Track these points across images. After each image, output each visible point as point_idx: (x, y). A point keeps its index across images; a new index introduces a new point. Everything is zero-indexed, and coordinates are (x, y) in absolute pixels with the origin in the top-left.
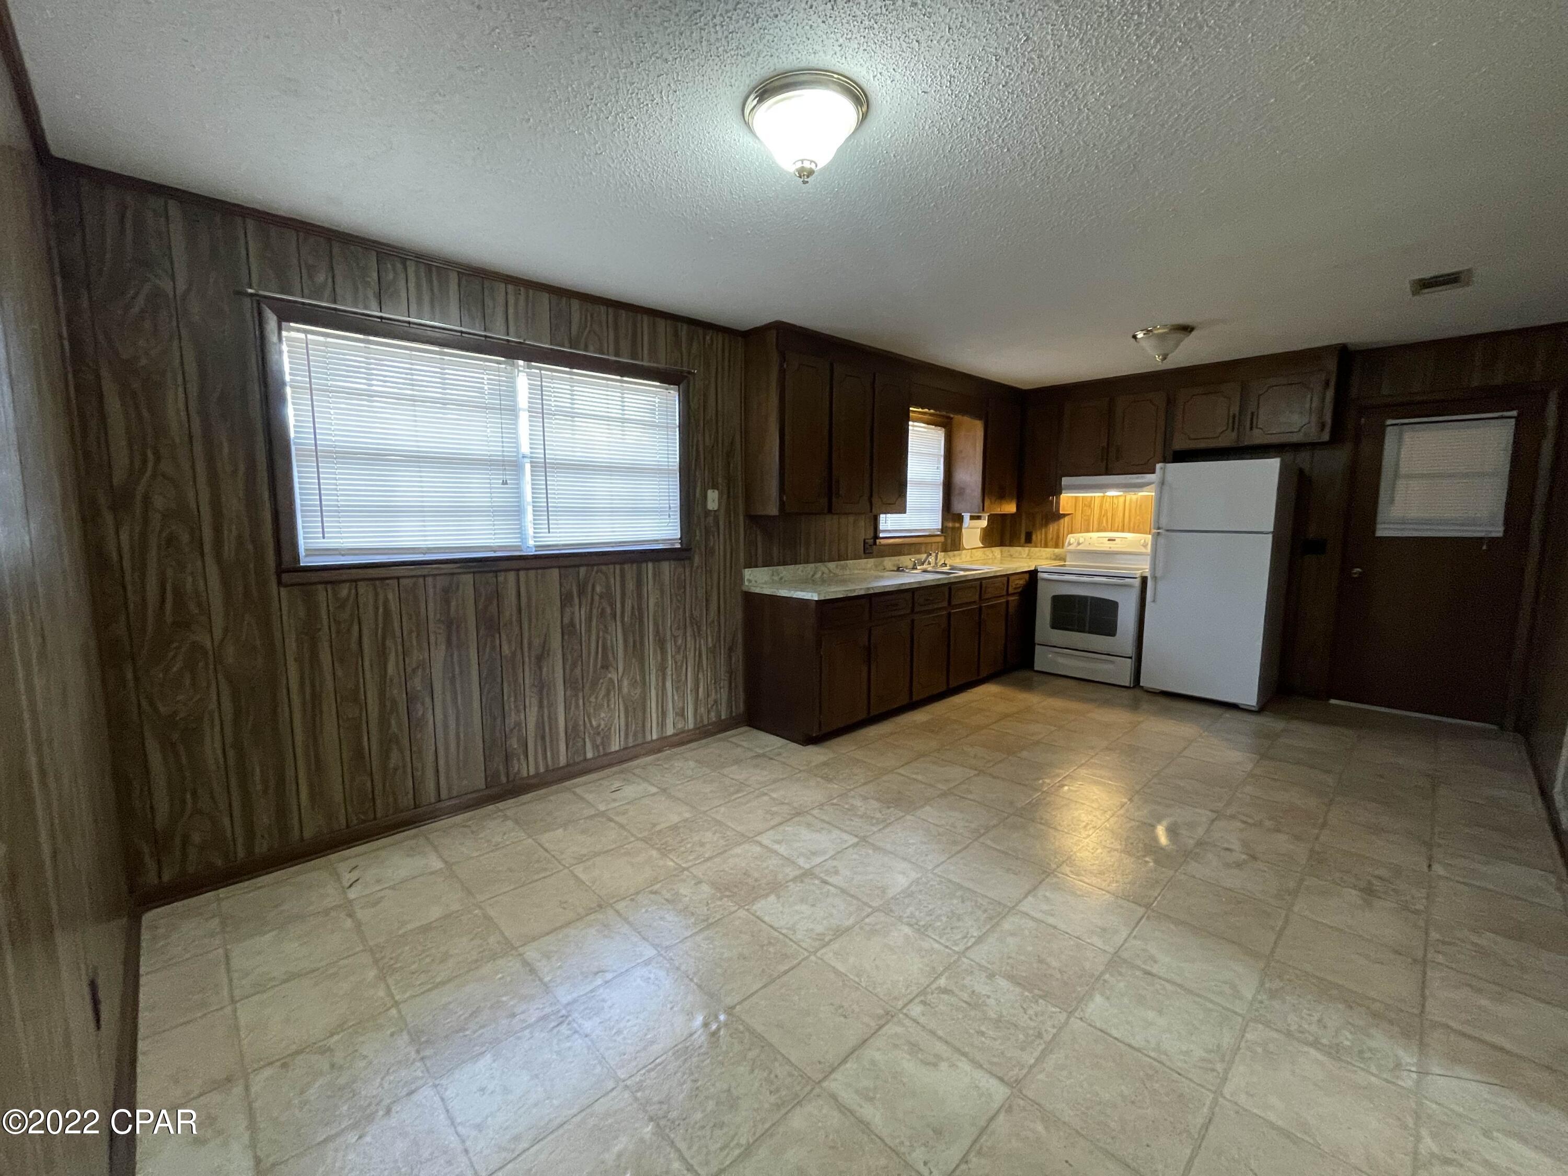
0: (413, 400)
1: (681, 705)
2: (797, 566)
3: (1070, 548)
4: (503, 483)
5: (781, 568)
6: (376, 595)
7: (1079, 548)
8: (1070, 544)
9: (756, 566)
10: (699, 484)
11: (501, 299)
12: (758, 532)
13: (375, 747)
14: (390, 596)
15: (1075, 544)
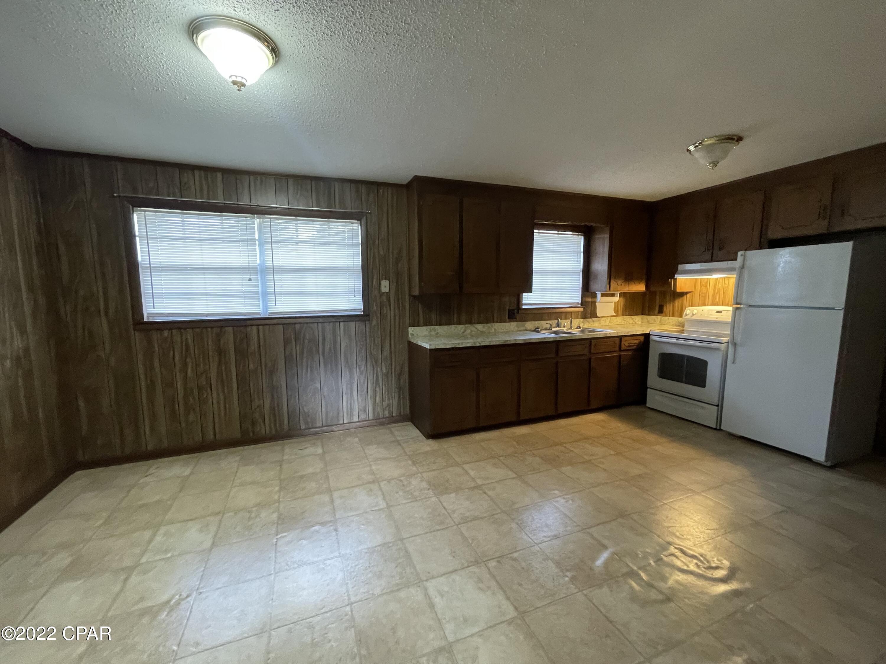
0: (200, 240)
1: (364, 405)
2: (450, 326)
3: (686, 317)
4: (249, 280)
5: (437, 327)
6: (182, 336)
7: (694, 317)
8: (686, 315)
9: (419, 325)
10: (375, 277)
11: (246, 184)
12: (420, 305)
13: (182, 409)
14: (189, 337)
15: (691, 315)
